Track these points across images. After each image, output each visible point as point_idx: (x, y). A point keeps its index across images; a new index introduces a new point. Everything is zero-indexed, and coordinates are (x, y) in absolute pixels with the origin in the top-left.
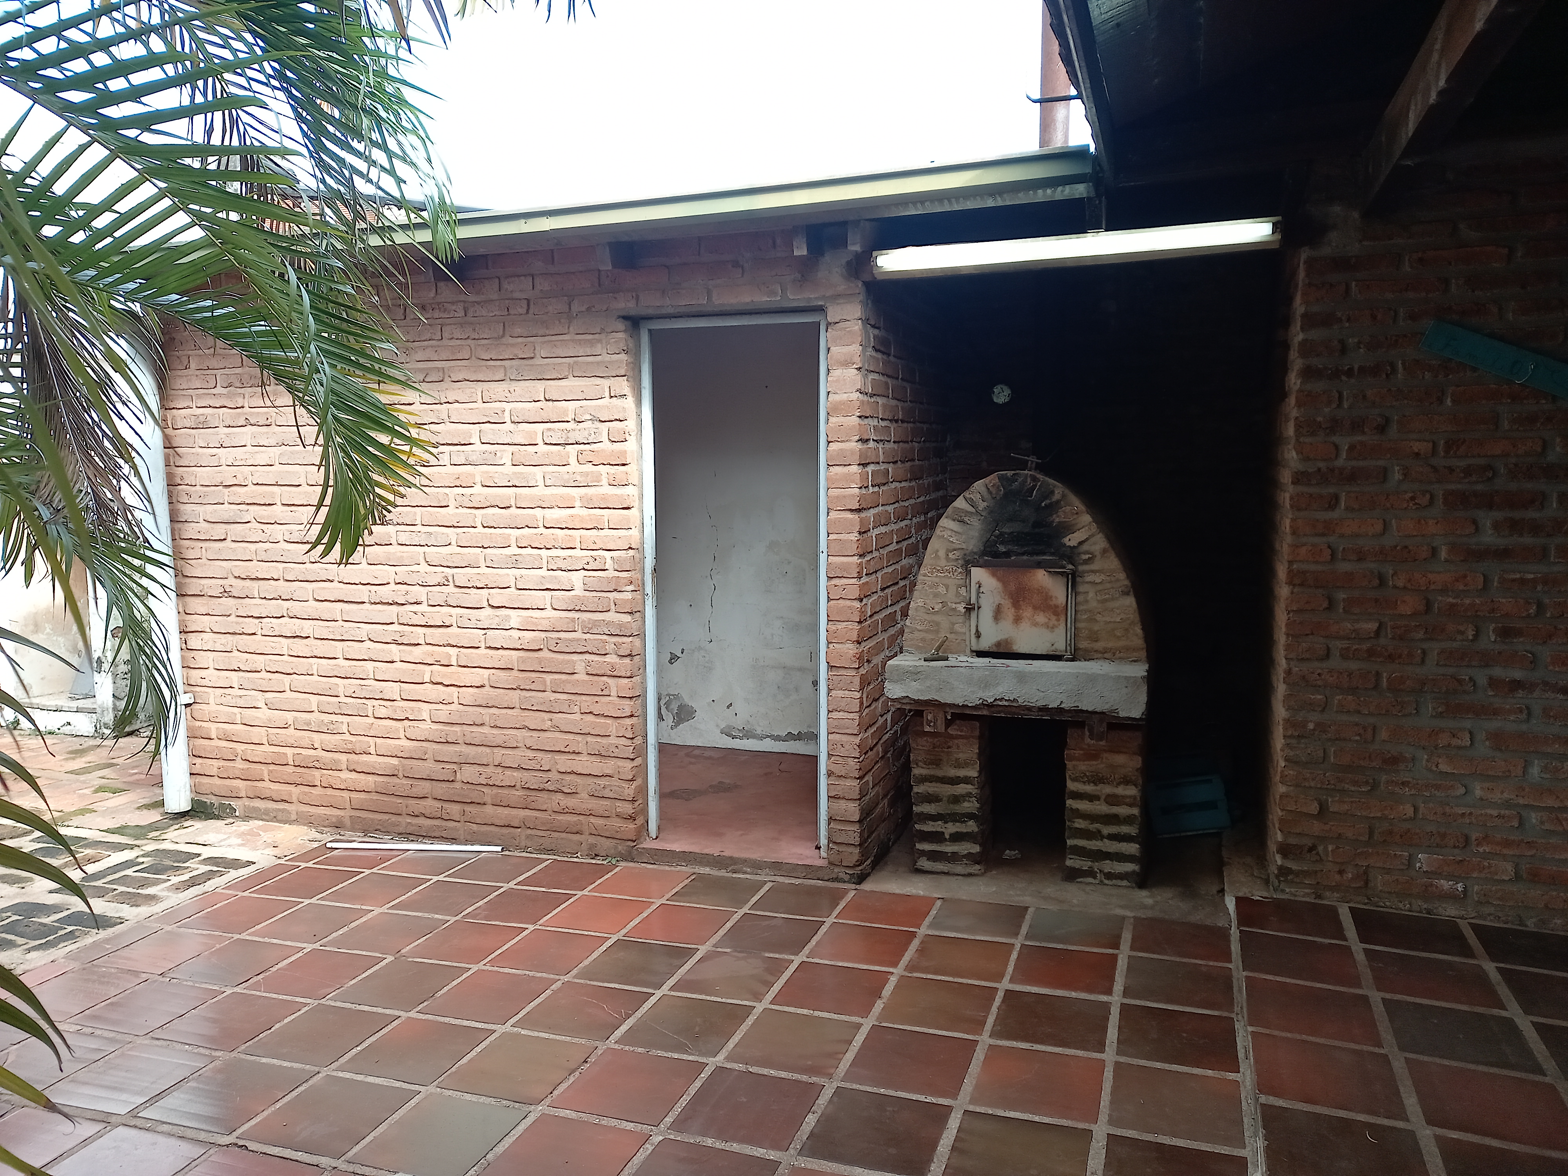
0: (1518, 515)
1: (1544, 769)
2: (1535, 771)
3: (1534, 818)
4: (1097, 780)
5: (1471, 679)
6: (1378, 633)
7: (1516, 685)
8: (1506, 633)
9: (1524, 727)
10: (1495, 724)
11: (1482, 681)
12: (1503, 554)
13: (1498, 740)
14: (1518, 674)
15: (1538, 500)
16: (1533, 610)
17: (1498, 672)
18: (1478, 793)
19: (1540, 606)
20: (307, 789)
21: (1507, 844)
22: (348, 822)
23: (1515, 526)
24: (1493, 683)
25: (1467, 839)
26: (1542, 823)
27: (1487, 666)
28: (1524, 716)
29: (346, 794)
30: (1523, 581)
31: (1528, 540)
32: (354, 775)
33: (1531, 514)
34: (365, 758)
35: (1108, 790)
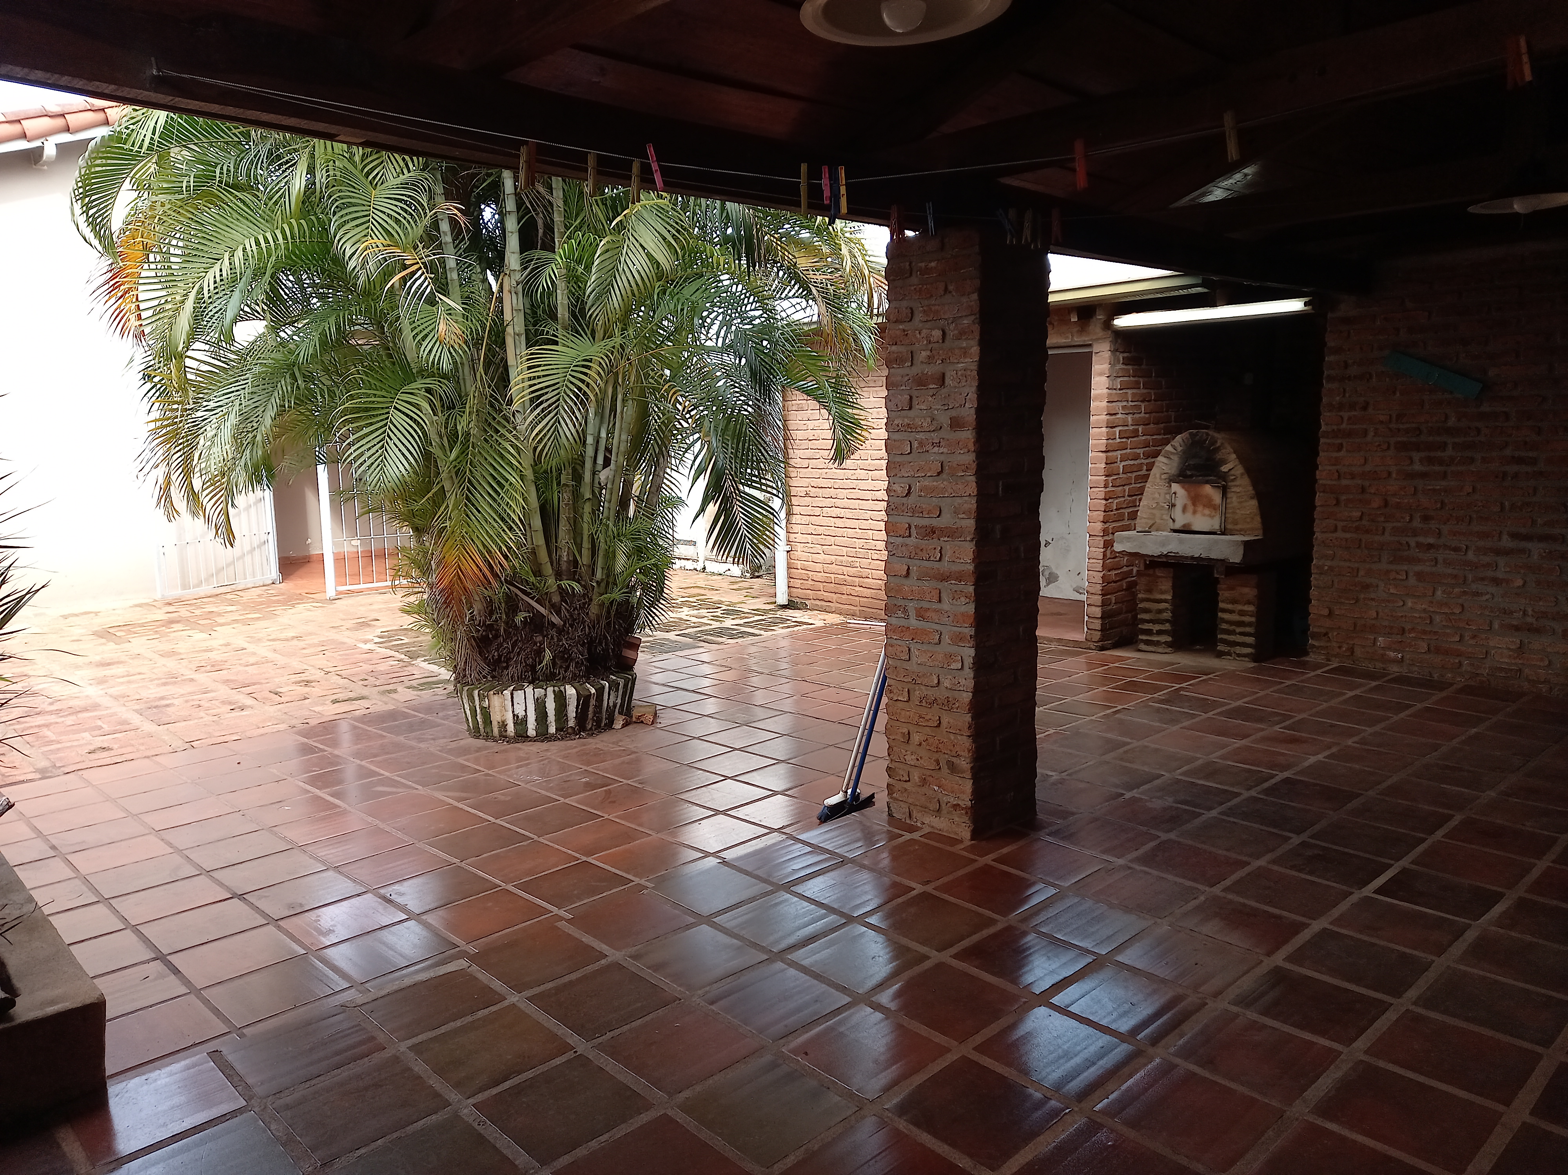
0: (1432, 454)
1: (1444, 592)
2: (1439, 593)
3: (1437, 619)
4: (1234, 602)
5: (1407, 543)
6: (1361, 518)
7: (1430, 546)
8: (1426, 519)
9: (1434, 569)
10: (1418, 568)
11: (1413, 544)
12: (1424, 475)
13: (1420, 576)
14: (1431, 540)
15: (1443, 446)
16: (1439, 506)
17: (1421, 539)
18: (1410, 604)
19: (1442, 503)
20: (840, 596)
21: (1424, 632)
22: (858, 613)
23: (1430, 461)
24: (1419, 545)
25: (1403, 629)
26: (1442, 621)
27: (1416, 536)
28: (1433, 563)
29: (857, 598)
30: (1434, 490)
31: (1437, 468)
32: (861, 589)
33: (1439, 454)
34: (867, 580)
35: (1240, 607)
